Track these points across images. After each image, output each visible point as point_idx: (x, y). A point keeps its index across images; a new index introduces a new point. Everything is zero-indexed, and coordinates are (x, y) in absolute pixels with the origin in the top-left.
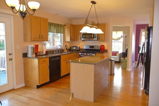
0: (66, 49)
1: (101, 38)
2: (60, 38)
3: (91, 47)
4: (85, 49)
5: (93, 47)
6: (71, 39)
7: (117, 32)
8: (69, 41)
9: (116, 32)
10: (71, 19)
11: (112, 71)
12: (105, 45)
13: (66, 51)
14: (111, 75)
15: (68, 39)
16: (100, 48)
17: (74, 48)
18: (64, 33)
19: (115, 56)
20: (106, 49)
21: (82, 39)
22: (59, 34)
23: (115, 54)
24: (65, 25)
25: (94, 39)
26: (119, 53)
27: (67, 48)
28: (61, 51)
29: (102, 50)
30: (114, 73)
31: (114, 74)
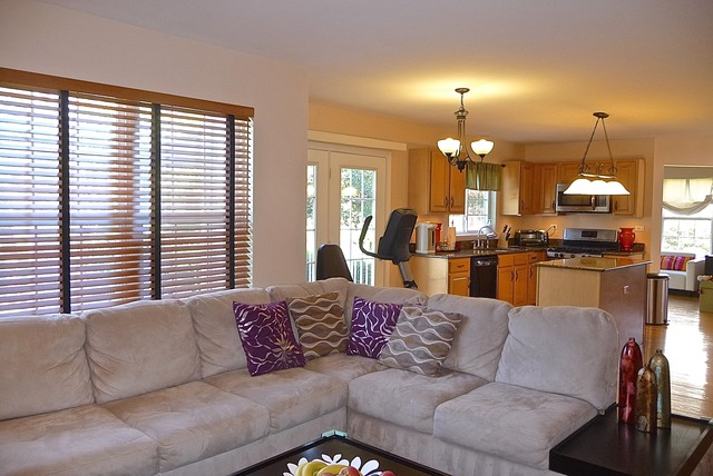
0: (507, 239)
1: (622, 206)
2: (487, 203)
3: (586, 233)
4: (566, 242)
5: (593, 233)
6: (521, 209)
7: (688, 182)
8: (517, 213)
9: (684, 181)
10: (520, 146)
11: (658, 313)
12: (638, 227)
13: (505, 245)
14: (655, 324)
15: (513, 207)
16: (620, 238)
17: (531, 236)
18: (500, 190)
19: (679, 270)
20: (638, 240)
21: (558, 208)
22: (485, 194)
23: (677, 263)
24: (503, 166)
25: (599, 209)
26: (695, 261)
27: (508, 235)
28: (493, 243)
29: (625, 245)
30: (665, 321)
31: (665, 324)
